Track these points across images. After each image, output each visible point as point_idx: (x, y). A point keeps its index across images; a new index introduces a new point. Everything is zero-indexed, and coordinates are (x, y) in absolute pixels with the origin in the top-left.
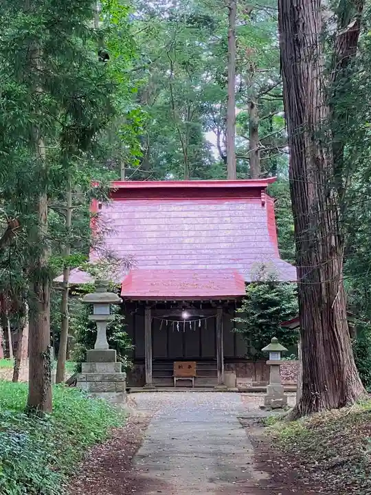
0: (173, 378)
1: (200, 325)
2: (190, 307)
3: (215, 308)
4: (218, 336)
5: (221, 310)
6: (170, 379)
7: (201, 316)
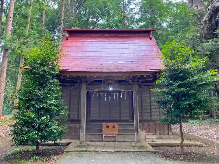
0: (102, 135)
1: (121, 97)
2: (114, 84)
3: (132, 85)
4: (135, 105)
5: (137, 86)
6: (100, 136)
7: (122, 90)
